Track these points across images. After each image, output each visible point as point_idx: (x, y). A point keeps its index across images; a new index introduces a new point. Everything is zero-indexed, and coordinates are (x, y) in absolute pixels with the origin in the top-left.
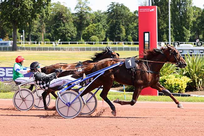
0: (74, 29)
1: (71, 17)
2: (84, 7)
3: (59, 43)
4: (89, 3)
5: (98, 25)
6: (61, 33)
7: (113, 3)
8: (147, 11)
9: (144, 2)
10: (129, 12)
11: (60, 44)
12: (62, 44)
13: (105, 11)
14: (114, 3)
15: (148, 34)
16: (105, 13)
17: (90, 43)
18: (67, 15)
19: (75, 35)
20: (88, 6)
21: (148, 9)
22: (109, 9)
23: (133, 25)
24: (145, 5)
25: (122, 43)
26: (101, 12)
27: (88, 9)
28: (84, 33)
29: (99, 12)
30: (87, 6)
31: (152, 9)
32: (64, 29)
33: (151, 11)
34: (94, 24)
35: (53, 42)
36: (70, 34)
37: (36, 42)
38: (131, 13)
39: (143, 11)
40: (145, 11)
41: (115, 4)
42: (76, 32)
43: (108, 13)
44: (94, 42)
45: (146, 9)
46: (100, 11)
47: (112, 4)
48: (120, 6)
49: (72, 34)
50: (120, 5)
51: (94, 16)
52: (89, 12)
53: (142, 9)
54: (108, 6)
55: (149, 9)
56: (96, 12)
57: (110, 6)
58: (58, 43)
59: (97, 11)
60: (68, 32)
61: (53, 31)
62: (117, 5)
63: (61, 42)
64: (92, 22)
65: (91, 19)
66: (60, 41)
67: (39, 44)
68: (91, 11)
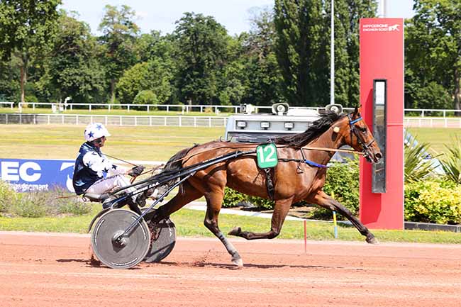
0: (102, 75)
1: (92, 45)
2: (121, 22)
3: (67, 105)
4: (133, 14)
5: (154, 66)
6: (70, 83)
7: (188, 14)
8: (380, 30)
9: (261, 15)
10: (224, 37)
11: (68, 107)
12: (74, 107)
13: (171, 34)
14: (191, 15)
15: (384, 83)
16: (171, 38)
17: (137, 107)
18: (83, 42)
19: (101, 89)
20: (130, 20)
21: (383, 26)
22: (180, 29)
23: (234, 66)
24: (264, 21)
25: (214, 108)
26: (160, 36)
27: (129, 28)
28: (122, 84)
29: (154, 34)
30: (128, 22)
31: (392, 25)
32: (76, 74)
33: (390, 29)
34: (144, 63)
35: (52, 104)
36: (91, 85)
37: (12, 103)
38: (230, 38)
39: (373, 30)
40: (376, 30)
41: (194, 17)
42: (104, 82)
43: (177, 37)
44: (148, 106)
45: (378, 26)
46: (159, 34)
47: (185, 16)
48: (206, 21)
49: (95, 85)
50: (206, 19)
51: (146, 45)
52: (133, 34)
53: (369, 26)
54: (177, 22)
55: (386, 26)
56: (147, 35)
57: (183, 22)
58: (64, 106)
59: (150, 34)
60: (87, 82)
61: (51, 78)
62: (197, 20)
63: (71, 104)
64: (139, 58)
65: (138, 52)
66: (68, 102)
67: (20, 107)
68: (138, 32)
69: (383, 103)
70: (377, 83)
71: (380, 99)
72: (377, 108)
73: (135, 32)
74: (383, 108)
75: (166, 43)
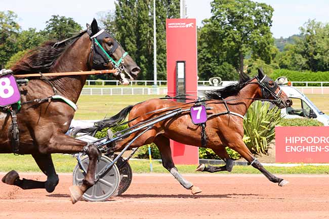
2: (8, 22)
4: (16, 16)
7: (55, 17)
8: (180, 27)
9: (106, 16)
13: (43, 30)
14: (57, 17)
16: (43, 33)
20: (14, 21)
21: (182, 24)
22: (49, 27)
24: (108, 20)
26: (36, 32)
27: (13, 26)
29: (31, 31)
30: (13, 22)
31: (188, 24)
33: (187, 26)
34: (24, 51)
39: (175, 27)
40: (178, 27)
41: (59, 19)
43: (47, 33)
45: (179, 24)
46: (34, 30)
47: (53, 18)
48: (67, 21)
50: (67, 19)
51: (25, 38)
52: (16, 31)
53: (173, 24)
54: (47, 22)
55: (184, 24)
56: (26, 32)
57: (51, 22)
59: (28, 30)
62: (62, 20)
64: (20, 47)
65: (20, 43)
68: (20, 30)
69: (183, 77)
70: (179, 63)
71: (181, 75)
72: (179, 81)
73: (18, 29)
74: (183, 81)
75: (39, 36)
